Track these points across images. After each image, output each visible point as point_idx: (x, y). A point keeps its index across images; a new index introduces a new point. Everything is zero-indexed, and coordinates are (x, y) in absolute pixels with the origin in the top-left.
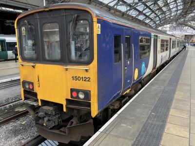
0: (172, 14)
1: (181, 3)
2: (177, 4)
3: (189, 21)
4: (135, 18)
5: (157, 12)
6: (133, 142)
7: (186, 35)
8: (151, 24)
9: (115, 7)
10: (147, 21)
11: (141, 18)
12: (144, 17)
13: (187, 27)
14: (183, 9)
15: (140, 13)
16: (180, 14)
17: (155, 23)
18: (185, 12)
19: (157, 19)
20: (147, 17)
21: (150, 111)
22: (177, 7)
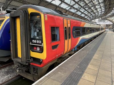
0: (99, 14)
1: (104, 8)
2: (101, 9)
3: (108, 17)
4: (80, 16)
5: (91, 13)
6: (62, 83)
7: (106, 25)
8: (88, 18)
9: (69, 10)
10: (86, 17)
11: (83, 15)
12: (84, 15)
13: (107, 21)
14: (105, 11)
15: (82, 13)
16: (103, 14)
17: (90, 18)
18: (106, 13)
19: (91, 16)
20: (86, 15)
21: (77, 65)
22: (101, 10)
